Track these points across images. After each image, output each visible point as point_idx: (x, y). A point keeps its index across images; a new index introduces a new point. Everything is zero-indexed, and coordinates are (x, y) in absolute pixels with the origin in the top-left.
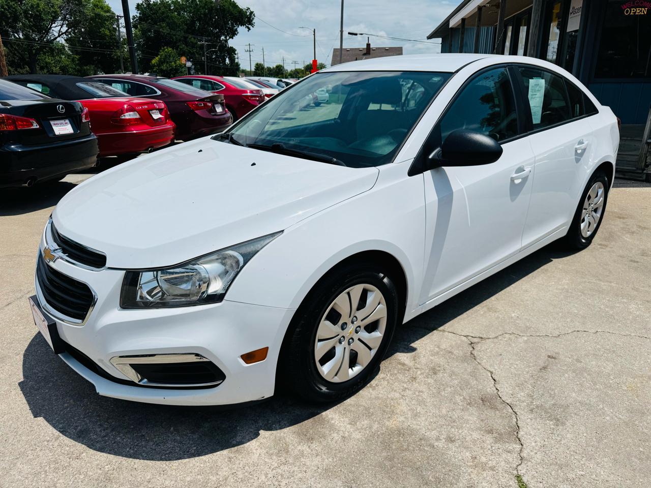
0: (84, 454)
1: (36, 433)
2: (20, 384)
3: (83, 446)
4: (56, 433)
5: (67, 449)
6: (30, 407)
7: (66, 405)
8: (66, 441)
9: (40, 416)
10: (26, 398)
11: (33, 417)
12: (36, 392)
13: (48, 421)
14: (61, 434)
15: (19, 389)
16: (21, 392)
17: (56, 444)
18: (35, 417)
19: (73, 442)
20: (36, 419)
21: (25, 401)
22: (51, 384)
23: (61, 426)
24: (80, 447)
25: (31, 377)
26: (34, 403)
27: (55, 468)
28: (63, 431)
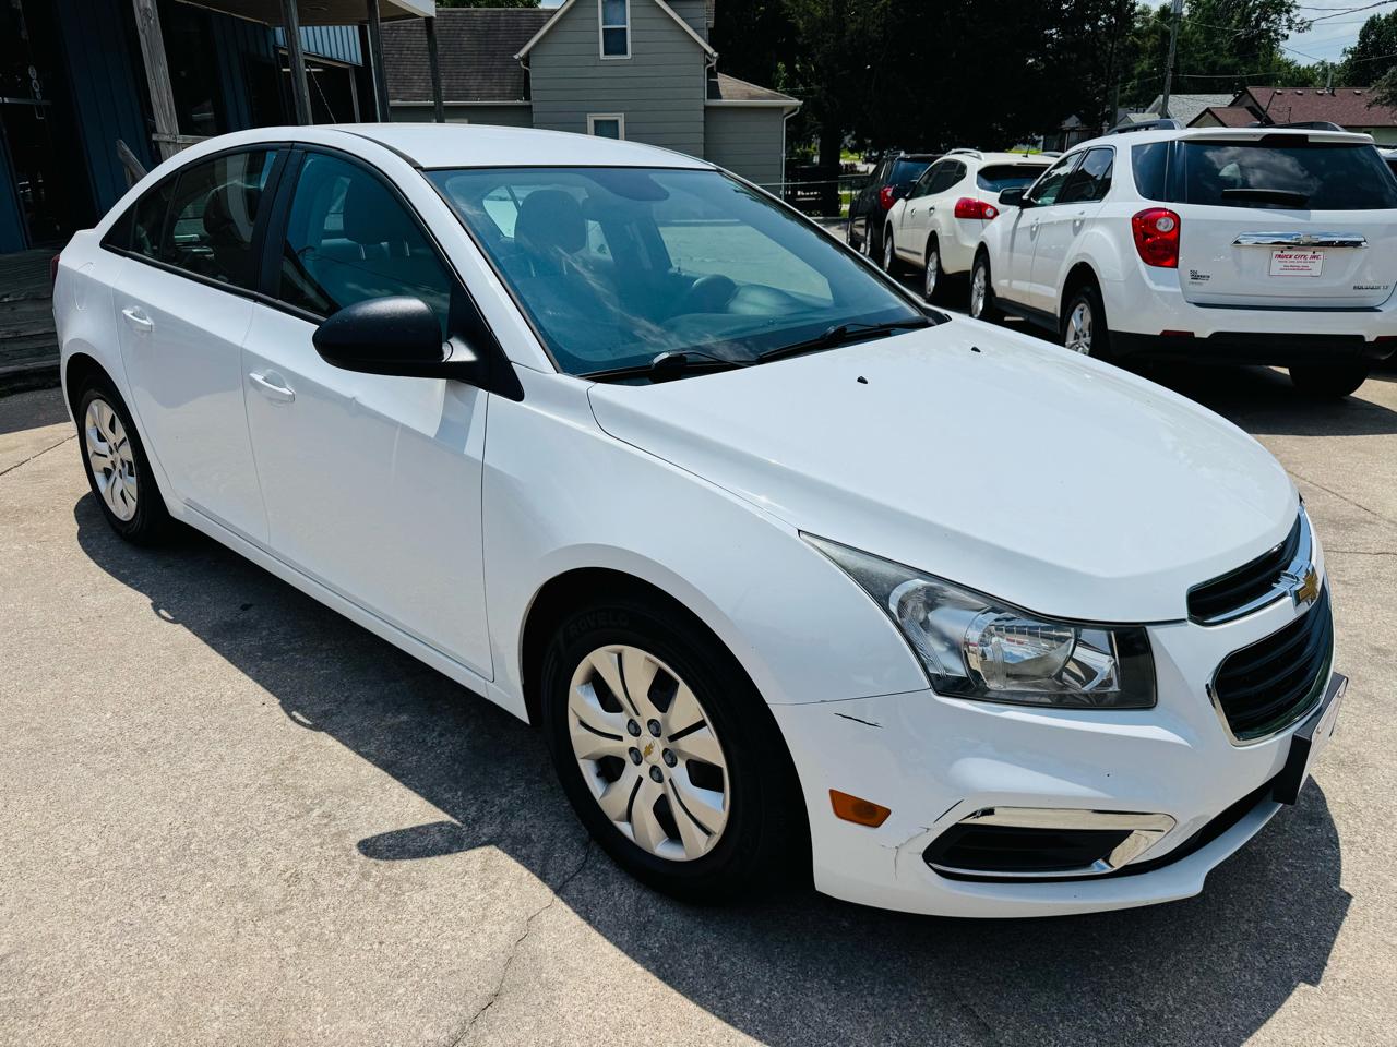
0: (1339, 800)
1: (1371, 874)
2: (1315, 982)
3: (1329, 807)
4: (1344, 849)
5: (1350, 821)
6: (1342, 919)
7: (1286, 869)
8: (1344, 829)
9: (1341, 889)
10: (1332, 943)
11: (1353, 900)
12: (1305, 935)
13: (1338, 873)
14: (1341, 842)
15: (1327, 972)
16: (1329, 962)
17: (1359, 838)
18: (1349, 897)
19: (1336, 821)
20: (1351, 893)
21: (1340, 938)
22: (1265, 924)
23: (1328, 852)
24: (1334, 810)
25: (1281, 975)
26: (1329, 920)
27: (1388, 818)
28: (1334, 842)
